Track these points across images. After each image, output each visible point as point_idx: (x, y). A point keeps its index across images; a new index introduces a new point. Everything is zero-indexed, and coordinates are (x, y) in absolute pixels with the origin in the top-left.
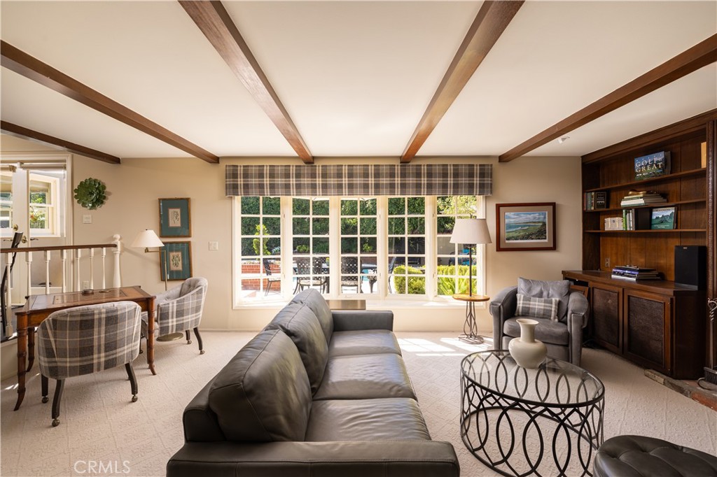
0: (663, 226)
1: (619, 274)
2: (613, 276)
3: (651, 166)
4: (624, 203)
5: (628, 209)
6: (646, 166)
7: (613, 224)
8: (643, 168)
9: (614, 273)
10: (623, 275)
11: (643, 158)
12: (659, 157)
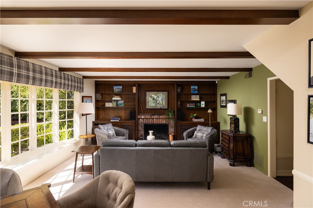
0: (121, 106)
1: (113, 120)
2: (111, 121)
3: (119, 89)
4: (113, 99)
5: (114, 101)
6: (117, 89)
7: (108, 105)
8: (116, 89)
9: (112, 120)
10: (114, 120)
11: (116, 86)
12: (121, 87)
